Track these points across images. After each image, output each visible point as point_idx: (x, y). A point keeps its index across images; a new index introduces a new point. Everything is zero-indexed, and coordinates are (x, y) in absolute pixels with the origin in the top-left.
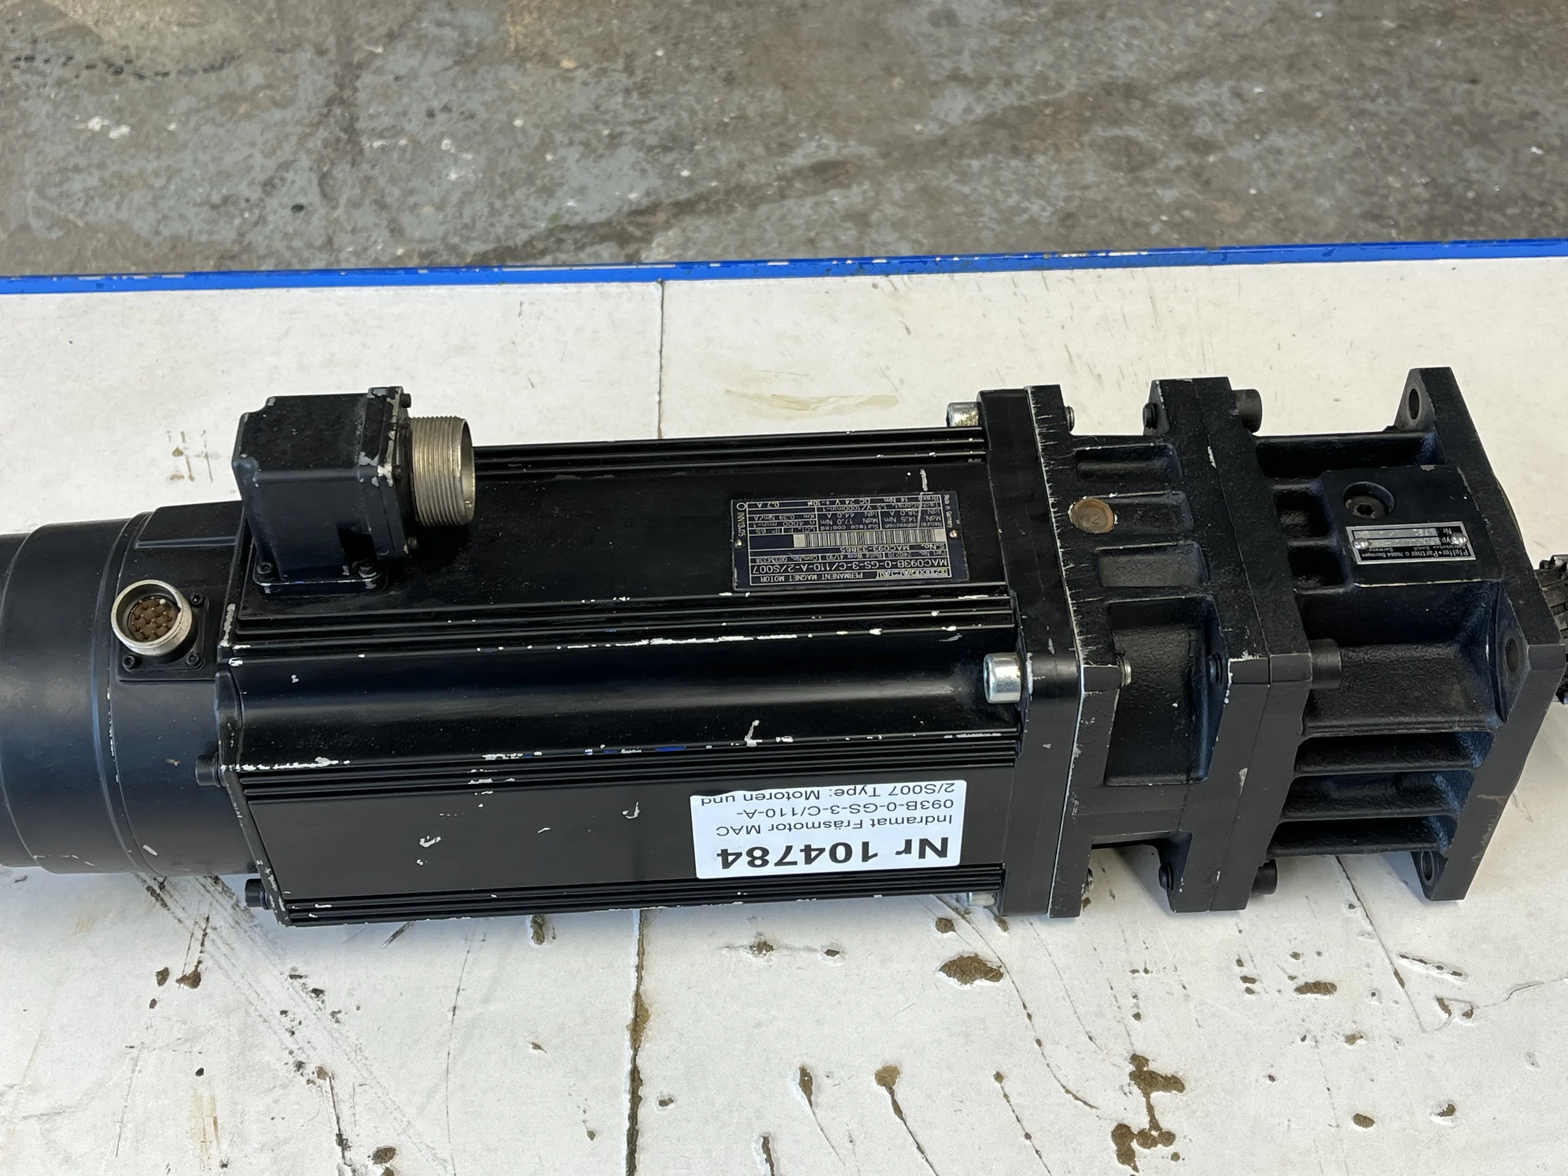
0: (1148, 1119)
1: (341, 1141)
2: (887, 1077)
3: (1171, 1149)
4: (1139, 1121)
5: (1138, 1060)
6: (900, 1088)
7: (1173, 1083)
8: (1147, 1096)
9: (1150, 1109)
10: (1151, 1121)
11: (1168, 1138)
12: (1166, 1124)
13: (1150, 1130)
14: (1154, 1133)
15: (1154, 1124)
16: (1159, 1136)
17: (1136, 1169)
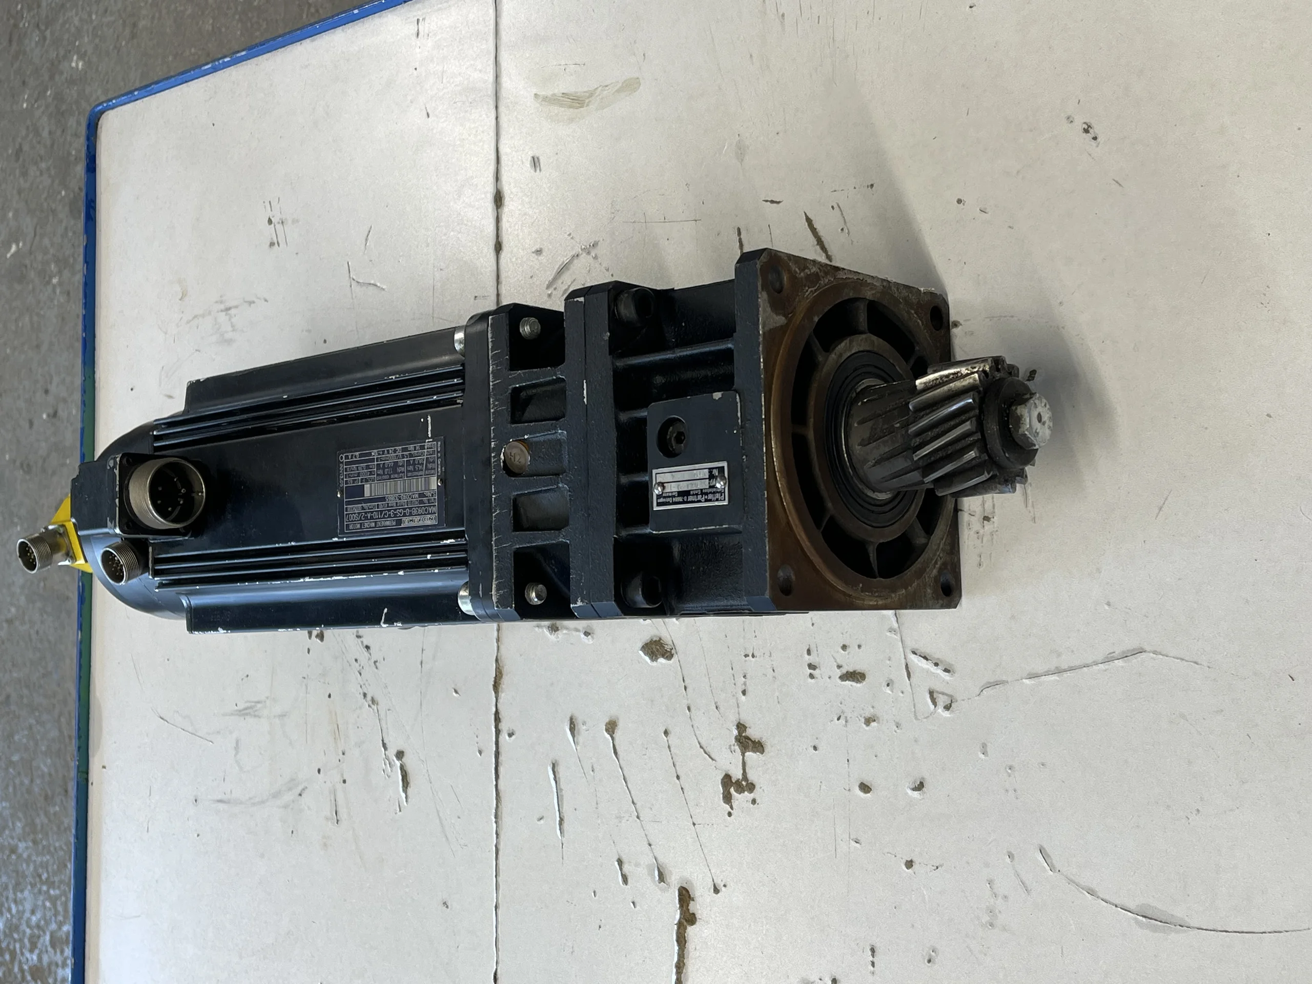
0: (742, 771)
1: (384, 745)
2: (611, 727)
3: (752, 796)
4: (737, 774)
5: (741, 727)
6: (617, 735)
7: (758, 747)
8: (743, 754)
9: (744, 764)
10: (743, 774)
11: (751, 787)
12: (752, 776)
13: (742, 781)
14: (744, 783)
15: (745, 776)
16: (746, 785)
17: (732, 808)
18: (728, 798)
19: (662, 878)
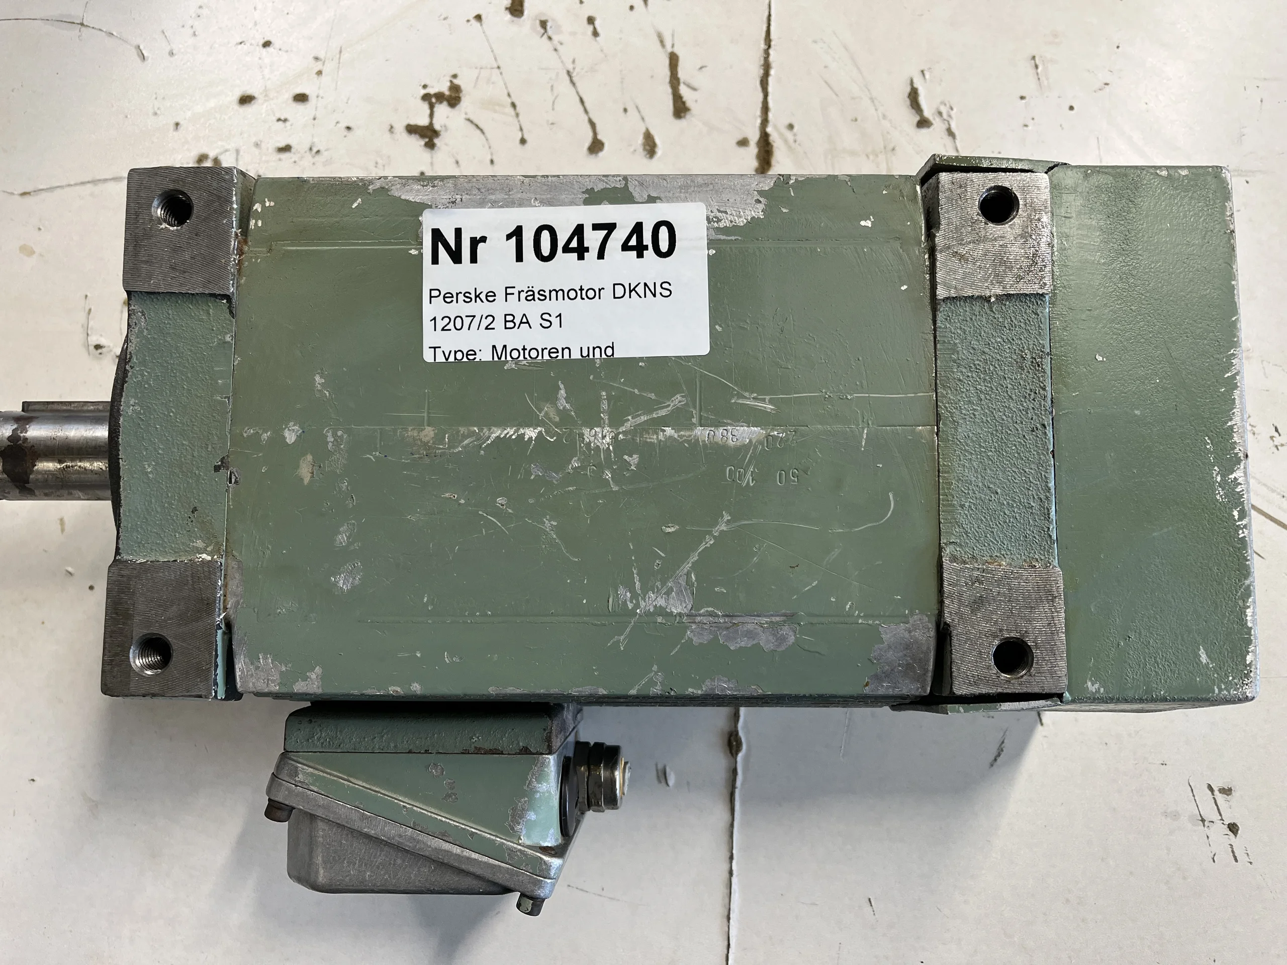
0: (435, 109)
2: (596, 147)
3: (427, 91)
4: (442, 109)
5: (430, 145)
6: (589, 140)
7: (412, 129)
8: (431, 124)
9: (431, 115)
11: (426, 97)
12: (425, 107)
13: (435, 103)
14: (434, 100)
15: (432, 107)
16: (431, 99)
17: (451, 82)
18: (455, 89)
19: (543, 24)
